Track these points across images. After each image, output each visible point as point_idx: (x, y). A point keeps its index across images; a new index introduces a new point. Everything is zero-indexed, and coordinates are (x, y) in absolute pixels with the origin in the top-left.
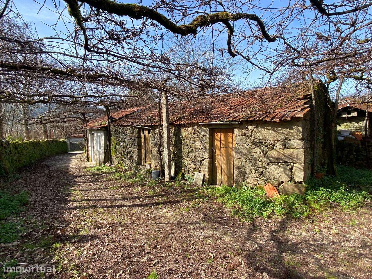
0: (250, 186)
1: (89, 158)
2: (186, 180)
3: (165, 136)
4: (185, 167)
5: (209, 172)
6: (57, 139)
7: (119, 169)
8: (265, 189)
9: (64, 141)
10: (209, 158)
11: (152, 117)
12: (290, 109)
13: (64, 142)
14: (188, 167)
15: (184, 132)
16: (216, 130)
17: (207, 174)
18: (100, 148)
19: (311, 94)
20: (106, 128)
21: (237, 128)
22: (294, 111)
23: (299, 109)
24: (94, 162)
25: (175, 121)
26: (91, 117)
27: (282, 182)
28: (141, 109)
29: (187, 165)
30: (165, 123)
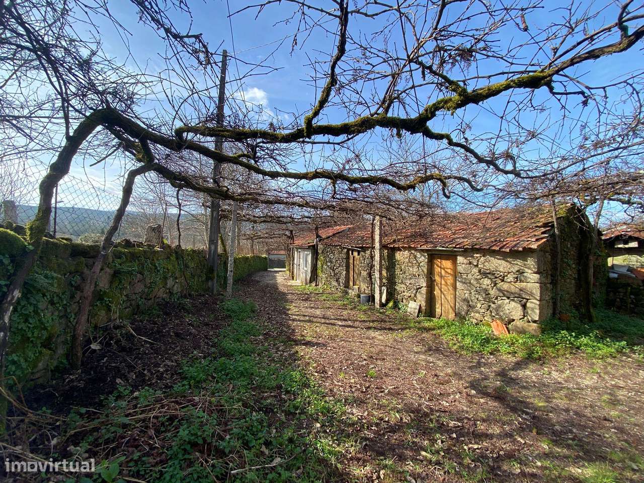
0: (474, 321)
1: (294, 276)
2: (399, 309)
3: (377, 258)
4: (398, 294)
5: (426, 302)
6: (260, 255)
8: (492, 326)
10: (427, 286)
11: (363, 238)
12: (523, 238)
13: (265, 258)
14: (401, 294)
15: (399, 256)
16: (436, 256)
17: (423, 304)
18: (306, 267)
19: (553, 222)
21: (460, 256)
22: (528, 241)
23: (534, 239)
24: (299, 281)
25: (389, 244)
27: (513, 320)
28: (349, 228)
29: (400, 292)
30: (377, 245)
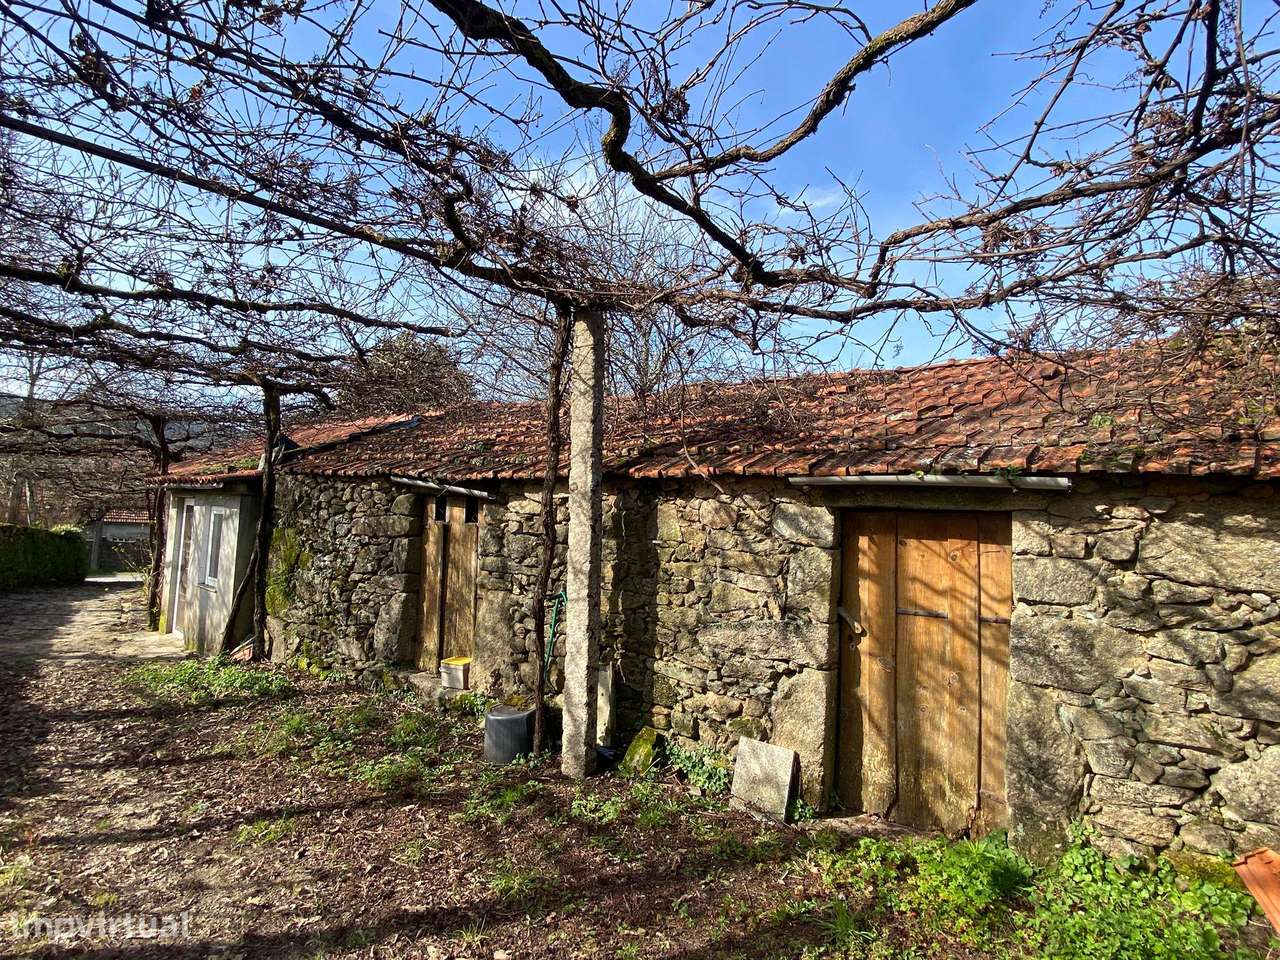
0: (1122, 850)
1: (159, 613)
2: (683, 777)
4: (673, 699)
5: (826, 742)
7: (297, 679)
9: (68, 532)
10: (831, 665)
13: (70, 537)
14: (688, 702)
15: (671, 520)
18: (214, 573)
20: (253, 482)
21: (1030, 513)
24: (178, 635)
25: (635, 462)
26: (190, 443)
28: (423, 417)
29: (684, 692)
